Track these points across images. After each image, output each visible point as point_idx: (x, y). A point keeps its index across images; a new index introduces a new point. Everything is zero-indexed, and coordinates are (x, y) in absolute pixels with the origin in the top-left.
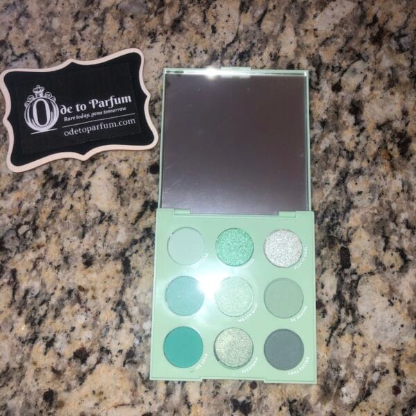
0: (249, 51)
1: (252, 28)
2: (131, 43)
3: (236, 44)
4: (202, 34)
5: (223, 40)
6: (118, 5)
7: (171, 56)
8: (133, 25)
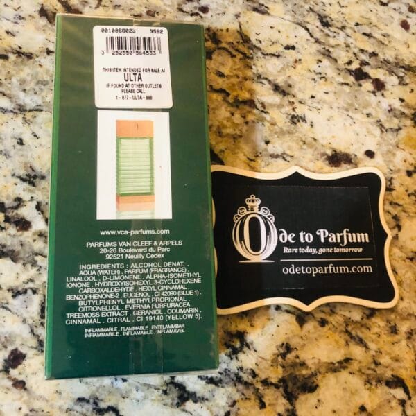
0: (319, 15)
1: (290, 7)
2: (305, 147)
3: (309, 26)
4: (296, 62)
5: (304, 40)
6: (248, 159)
7: (325, 102)
8: (280, 142)
